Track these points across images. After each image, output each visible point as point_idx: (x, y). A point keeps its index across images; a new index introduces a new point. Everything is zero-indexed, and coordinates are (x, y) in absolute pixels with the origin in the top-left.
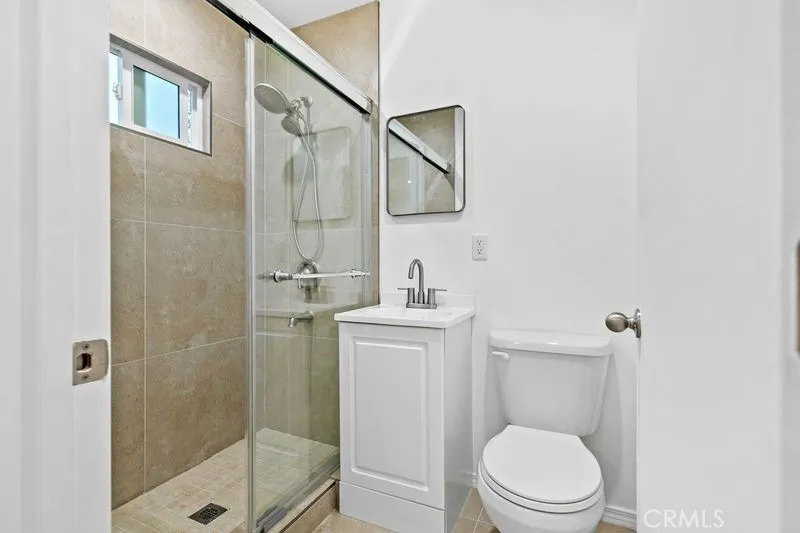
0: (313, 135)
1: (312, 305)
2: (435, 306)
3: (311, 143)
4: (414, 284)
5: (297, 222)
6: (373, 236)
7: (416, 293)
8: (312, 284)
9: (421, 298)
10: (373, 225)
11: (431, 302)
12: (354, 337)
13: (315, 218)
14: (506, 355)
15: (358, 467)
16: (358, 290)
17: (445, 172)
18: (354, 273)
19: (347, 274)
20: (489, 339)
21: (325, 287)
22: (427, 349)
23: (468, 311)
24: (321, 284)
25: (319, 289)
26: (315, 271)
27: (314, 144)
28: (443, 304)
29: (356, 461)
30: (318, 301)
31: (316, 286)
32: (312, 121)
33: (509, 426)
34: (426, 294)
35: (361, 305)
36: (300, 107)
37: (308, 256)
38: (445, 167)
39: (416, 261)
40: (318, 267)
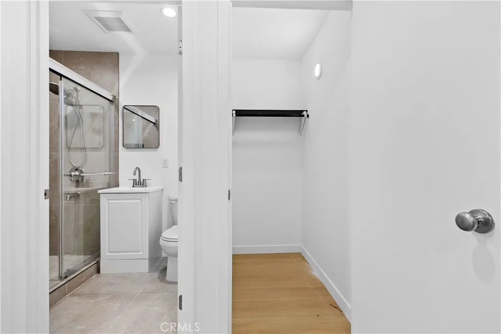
0: (81, 106)
1: (79, 189)
2: (146, 186)
3: (79, 110)
4: (137, 177)
5: (69, 148)
6: (115, 157)
7: (137, 181)
8: (80, 179)
9: (139, 183)
10: (115, 152)
11: (144, 184)
12: (108, 199)
13: (82, 147)
14: (174, 202)
15: (109, 252)
16: (107, 181)
17: (154, 123)
18: (106, 173)
19: (102, 173)
20: (168, 197)
21: (88, 180)
22: (141, 201)
23: (160, 187)
24: (85, 179)
25: (84, 181)
26: (82, 172)
27: (81, 111)
28: (150, 185)
29: (109, 249)
30: (83, 186)
31: (83, 180)
32: (79, 99)
33: (174, 226)
34: (142, 181)
35: (109, 187)
36: (73, 93)
37: (76, 165)
38: (154, 121)
39: (137, 168)
40: (83, 170)
